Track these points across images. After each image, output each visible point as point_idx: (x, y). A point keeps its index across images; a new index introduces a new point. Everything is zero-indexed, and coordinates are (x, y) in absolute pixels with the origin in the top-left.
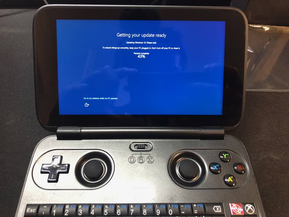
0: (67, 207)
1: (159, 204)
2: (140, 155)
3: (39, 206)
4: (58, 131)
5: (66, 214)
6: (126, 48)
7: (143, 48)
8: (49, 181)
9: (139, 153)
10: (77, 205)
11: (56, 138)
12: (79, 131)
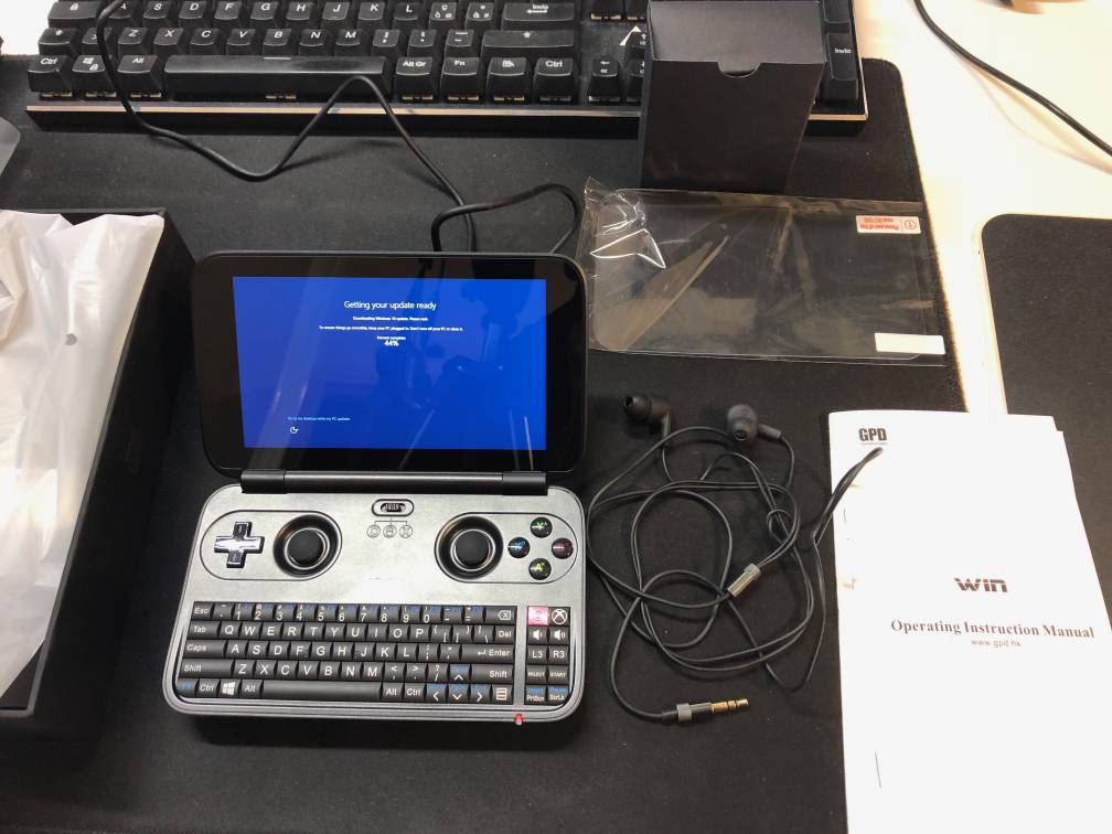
0: (259, 607)
1: (410, 606)
2: (388, 524)
3: (213, 605)
4: (244, 476)
5: (256, 618)
6: (362, 328)
7: (393, 328)
8: (229, 566)
9: (388, 519)
10: (275, 606)
11: (238, 489)
12: (281, 477)
